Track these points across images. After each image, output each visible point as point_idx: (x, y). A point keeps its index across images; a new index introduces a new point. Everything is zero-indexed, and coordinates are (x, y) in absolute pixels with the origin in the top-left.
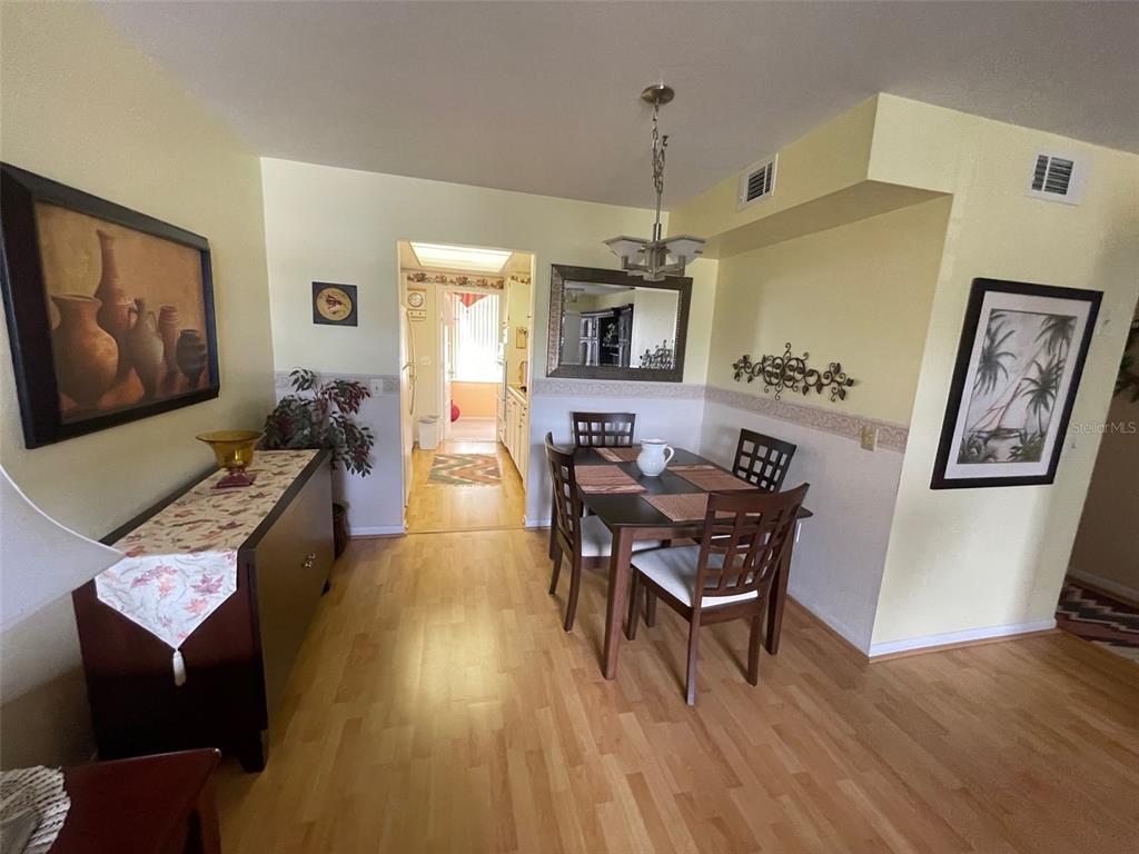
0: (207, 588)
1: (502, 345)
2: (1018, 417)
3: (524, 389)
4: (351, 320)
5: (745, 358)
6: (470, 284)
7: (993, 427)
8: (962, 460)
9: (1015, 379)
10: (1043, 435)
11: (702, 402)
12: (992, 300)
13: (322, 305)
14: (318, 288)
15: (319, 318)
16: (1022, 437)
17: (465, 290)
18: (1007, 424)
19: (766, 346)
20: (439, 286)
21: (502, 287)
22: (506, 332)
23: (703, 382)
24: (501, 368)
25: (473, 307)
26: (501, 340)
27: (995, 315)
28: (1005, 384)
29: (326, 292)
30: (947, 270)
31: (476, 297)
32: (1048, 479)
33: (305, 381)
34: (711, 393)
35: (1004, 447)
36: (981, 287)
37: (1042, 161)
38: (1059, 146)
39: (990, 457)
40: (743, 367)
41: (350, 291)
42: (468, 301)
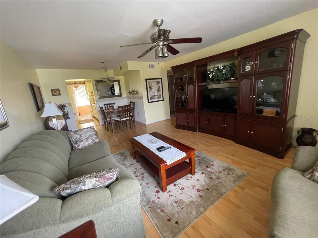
0: (62, 124)
1: (88, 96)
2: (156, 93)
3: (95, 103)
4: (60, 94)
5: (129, 91)
6: (77, 84)
7: (154, 95)
8: (151, 99)
9: (154, 89)
10: (160, 95)
11: (126, 99)
12: (148, 81)
13: (54, 93)
14: (52, 90)
15: (53, 95)
16: (158, 96)
17: (75, 85)
18: (155, 94)
19: (131, 89)
20: (69, 85)
21: (85, 84)
22: (88, 93)
23: (126, 96)
24: (89, 101)
25: (78, 88)
26: (87, 94)
27: (149, 82)
28: (153, 90)
29: (54, 90)
30: (141, 78)
31: (78, 87)
32: (163, 100)
34: (128, 98)
35: (156, 97)
36: (146, 80)
37: (149, 65)
38: (151, 63)
39: (154, 98)
40: (130, 93)
41: (58, 90)
42: (76, 87)
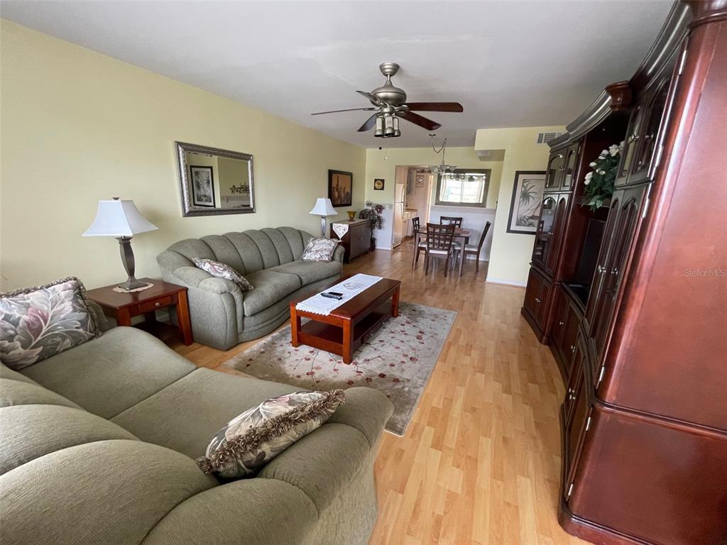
0: (344, 230)
4: (382, 189)
8: (517, 224)
9: (538, 200)
13: (376, 185)
14: (376, 180)
15: (375, 189)
27: (524, 181)
29: (377, 182)
30: (506, 170)
33: (369, 204)
36: (518, 173)
37: (540, 136)
39: (530, 225)
41: (383, 181)
